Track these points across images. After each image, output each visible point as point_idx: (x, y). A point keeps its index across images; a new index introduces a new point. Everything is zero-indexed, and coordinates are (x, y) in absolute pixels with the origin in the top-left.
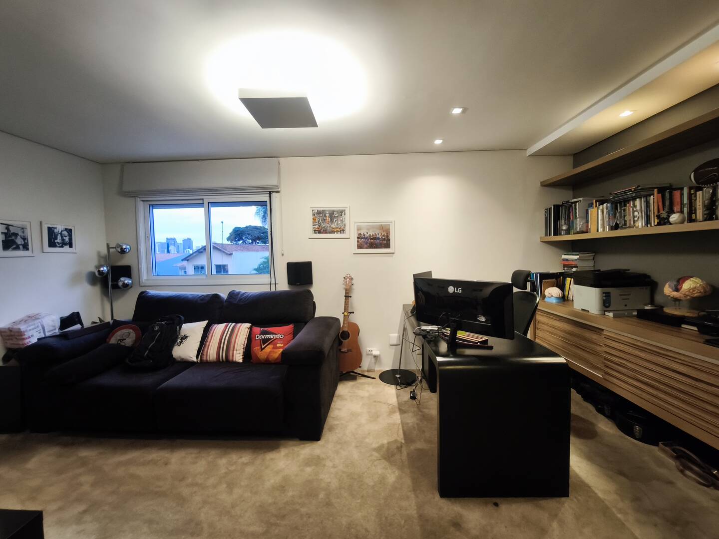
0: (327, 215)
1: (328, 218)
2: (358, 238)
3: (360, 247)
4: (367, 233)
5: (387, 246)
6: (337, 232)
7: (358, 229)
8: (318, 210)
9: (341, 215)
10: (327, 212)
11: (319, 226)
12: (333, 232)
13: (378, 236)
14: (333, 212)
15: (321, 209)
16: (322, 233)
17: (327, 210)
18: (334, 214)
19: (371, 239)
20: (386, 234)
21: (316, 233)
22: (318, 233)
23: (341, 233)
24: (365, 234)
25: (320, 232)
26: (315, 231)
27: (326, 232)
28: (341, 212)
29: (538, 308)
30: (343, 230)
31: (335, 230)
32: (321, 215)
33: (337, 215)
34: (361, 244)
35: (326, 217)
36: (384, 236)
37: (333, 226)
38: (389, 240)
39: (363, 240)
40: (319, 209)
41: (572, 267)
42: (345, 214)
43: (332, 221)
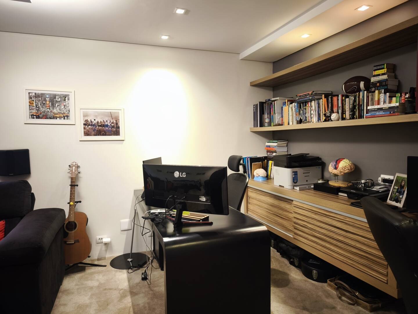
0: (48, 99)
1: (48, 102)
2: (84, 124)
3: (87, 134)
4: (95, 120)
5: (117, 133)
6: (60, 118)
7: (85, 116)
9: (65, 100)
10: (47, 96)
13: (106, 123)
15: (40, 92)
16: (42, 118)
18: (55, 98)
19: (99, 126)
20: (115, 122)
22: (36, 118)
23: (64, 119)
24: (93, 120)
25: (38, 117)
27: (46, 117)
29: (248, 185)
30: (67, 116)
31: (58, 116)
32: (40, 99)
34: (88, 131)
35: (46, 101)
36: (113, 123)
37: (55, 111)
38: (119, 128)
39: (90, 127)
40: (37, 92)
41: (273, 152)
43: (53, 105)
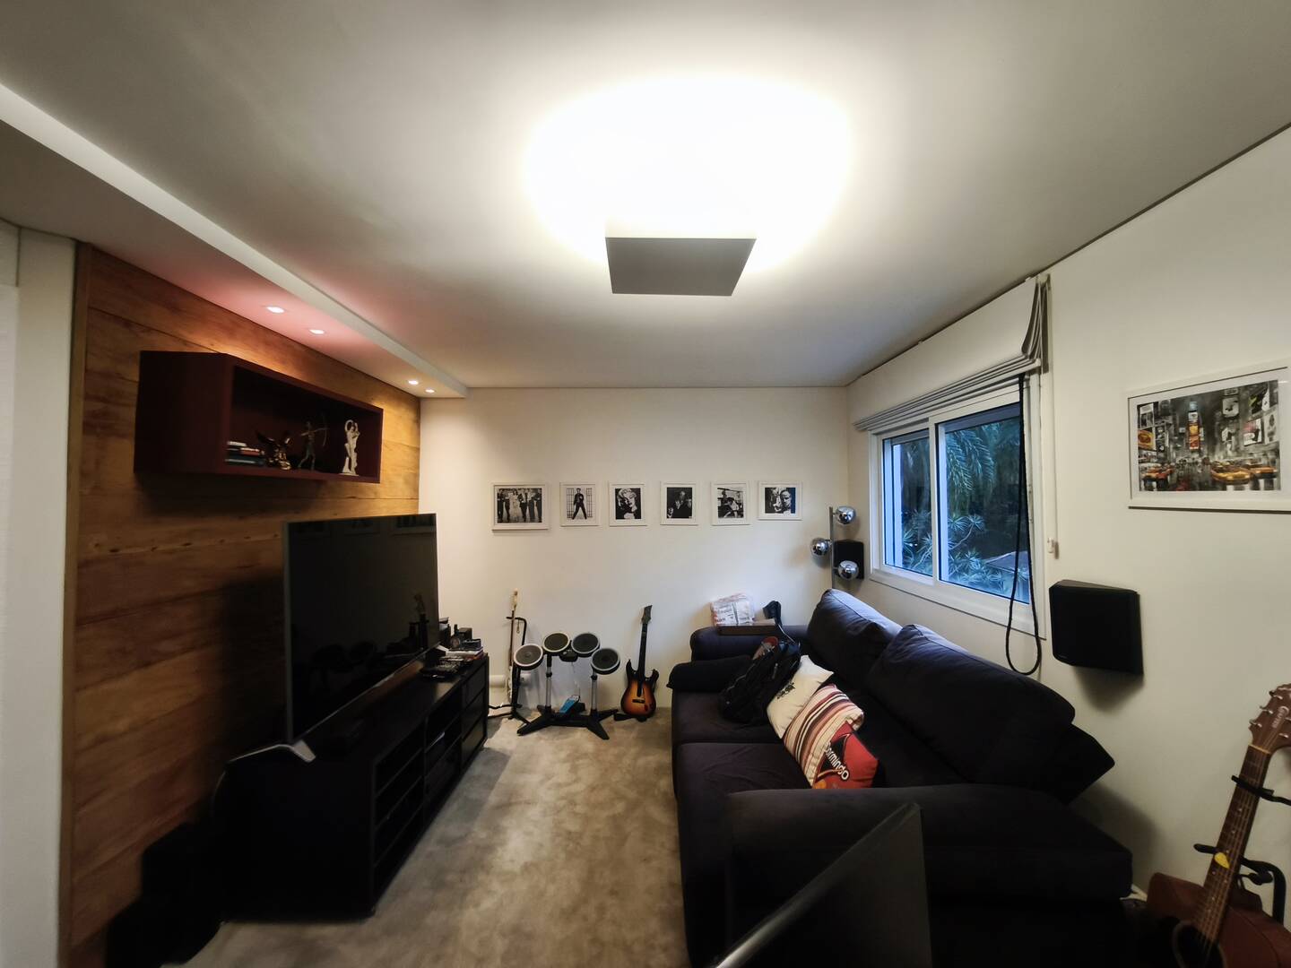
0: (1193, 417)
1: (1193, 429)
6: (1238, 483)
8: (1156, 404)
9: (1257, 408)
10: (1192, 406)
11: (1163, 461)
12: (1217, 484)
14: (1218, 397)
15: (1169, 397)
16: (1174, 489)
17: (1192, 398)
18: (1220, 408)
21: (1151, 489)
22: (1160, 488)
23: (1256, 487)
25: (1164, 486)
26: (1148, 483)
27: (1188, 483)
28: (1257, 396)
30: (1269, 477)
31: (1229, 476)
32: (1170, 420)
33: (1235, 411)
35: (1187, 424)
37: (1219, 458)
40: (1160, 398)
42: (1273, 402)
43: (1212, 439)
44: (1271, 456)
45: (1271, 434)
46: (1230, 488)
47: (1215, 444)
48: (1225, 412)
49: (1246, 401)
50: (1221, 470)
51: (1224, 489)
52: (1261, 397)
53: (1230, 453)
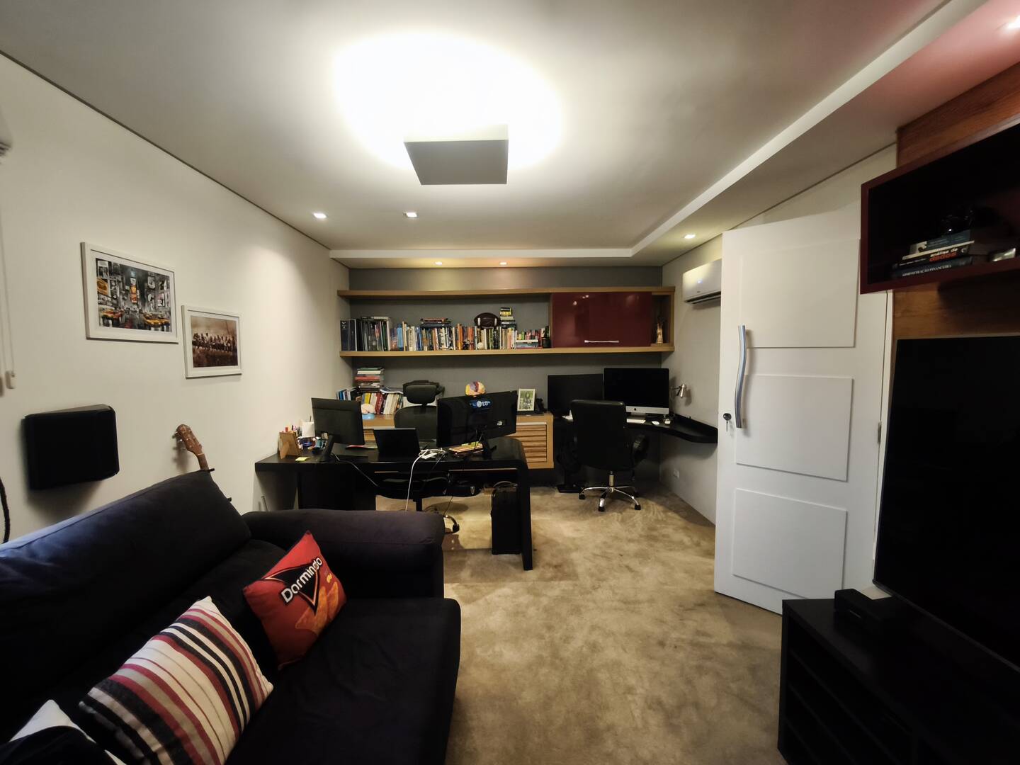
2: (194, 343)
3: (198, 363)
4: (207, 334)
5: (233, 361)
6: (156, 326)
7: (195, 325)
8: (110, 263)
9: (162, 288)
11: (116, 306)
12: (145, 326)
13: (222, 342)
14: (145, 275)
15: (120, 262)
16: (123, 326)
17: (132, 269)
18: (147, 281)
19: (214, 347)
20: (231, 339)
21: (107, 325)
22: (114, 325)
23: (163, 330)
24: (205, 335)
25: (117, 324)
26: (106, 321)
27: (131, 323)
28: (162, 281)
30: (168, 324)
31: (152, 322)
32: (119, 278)
33: (153, 286)
34: (199, 357)
36: (229, 342)
37: (148, 310)
38: (235, 350)
39: (201, 348)
41: (372, 382)
42: (168, 287)
44: (168, 314)
45: (168, 303)
46: (152, 329)
47: (145, 302)
48: (149, 285)
49: (157, 281)
50: (148, 318)
51: (150, 329)
52: (163, 283)
53: (152, 309)
